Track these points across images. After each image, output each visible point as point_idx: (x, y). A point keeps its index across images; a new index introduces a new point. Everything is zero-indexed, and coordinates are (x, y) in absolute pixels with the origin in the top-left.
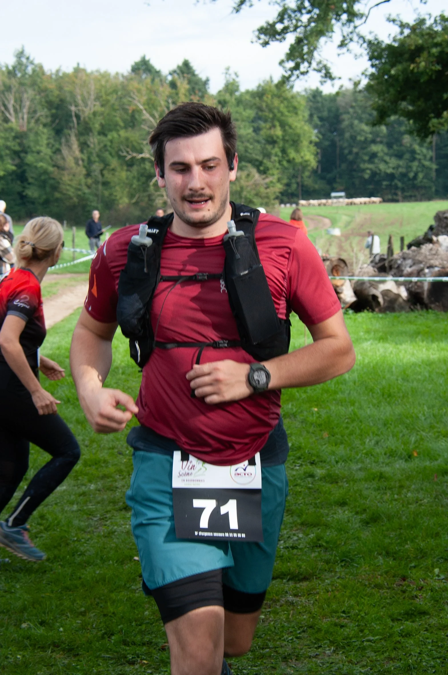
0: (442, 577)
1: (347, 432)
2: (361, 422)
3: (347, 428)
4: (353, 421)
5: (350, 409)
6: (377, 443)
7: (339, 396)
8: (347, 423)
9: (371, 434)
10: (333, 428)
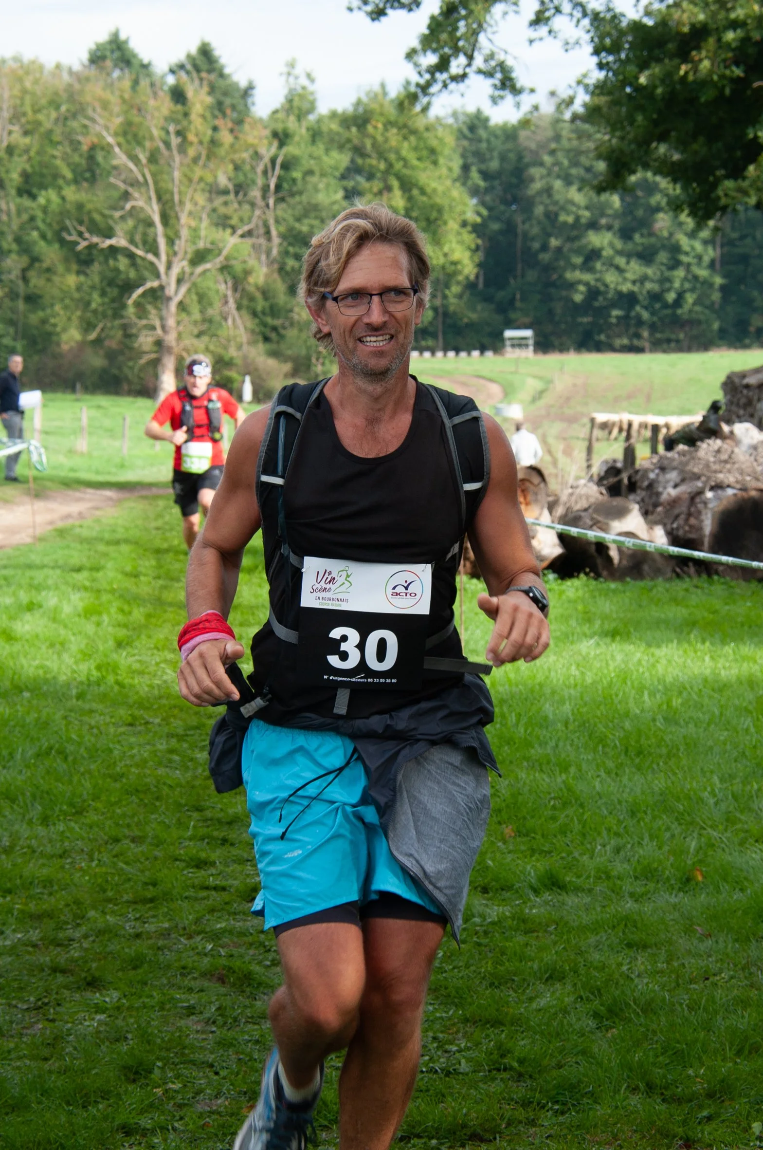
1: (553, 826)
2: (582, 805)
3: (554, 818)
4: (565, 805)
5: (559, 780)
6: (618, 850)
7: (536, 752)
8: (554, 808)
9: (604, 833)
10: (525, 818)
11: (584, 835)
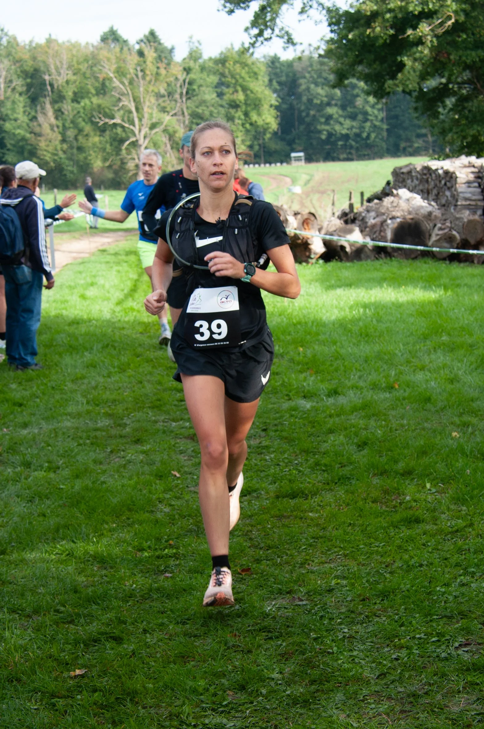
0: (434, 490)
1: (331, 369)
2: (343, 359)
3: (331, 365)
4: (336, 359)
5: (333, 349)
6: (360, 377)
7: (322, 337)
8: (331, 361)
9: (354, 370)
10: (319, 366)
11: (345, 372)
